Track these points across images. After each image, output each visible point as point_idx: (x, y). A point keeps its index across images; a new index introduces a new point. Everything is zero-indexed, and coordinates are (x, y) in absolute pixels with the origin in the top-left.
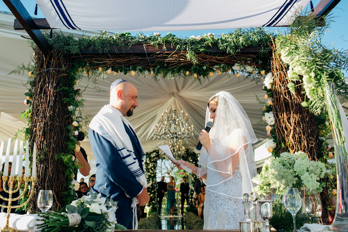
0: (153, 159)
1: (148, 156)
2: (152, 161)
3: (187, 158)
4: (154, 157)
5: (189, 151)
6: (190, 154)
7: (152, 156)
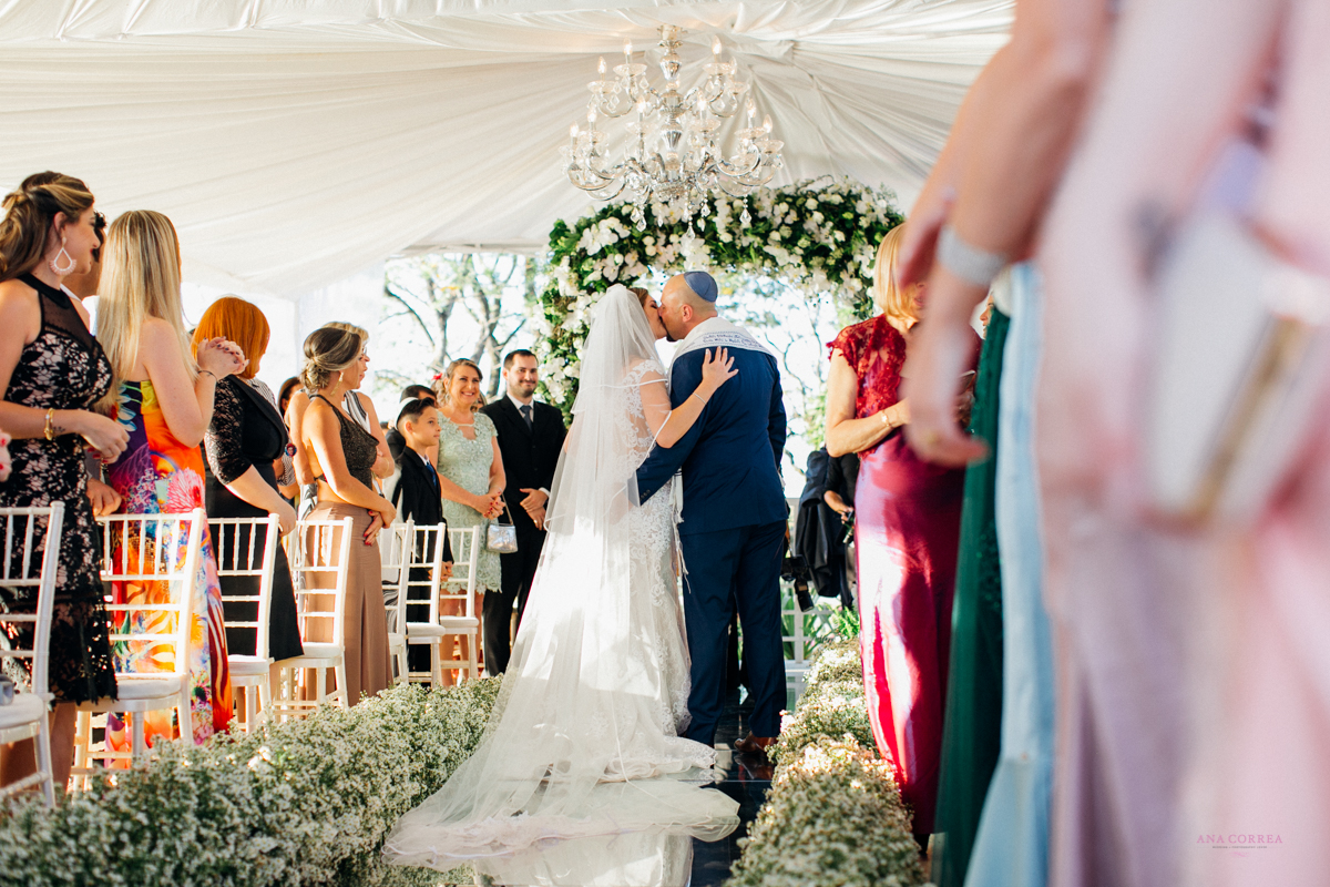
0: (598, 265)
1: (562, 242)
2: (594, 276)
3: (848, 257)
4: (603, 254)
5: (861, 207)
6: (864, 223)
7: (593, 249)
